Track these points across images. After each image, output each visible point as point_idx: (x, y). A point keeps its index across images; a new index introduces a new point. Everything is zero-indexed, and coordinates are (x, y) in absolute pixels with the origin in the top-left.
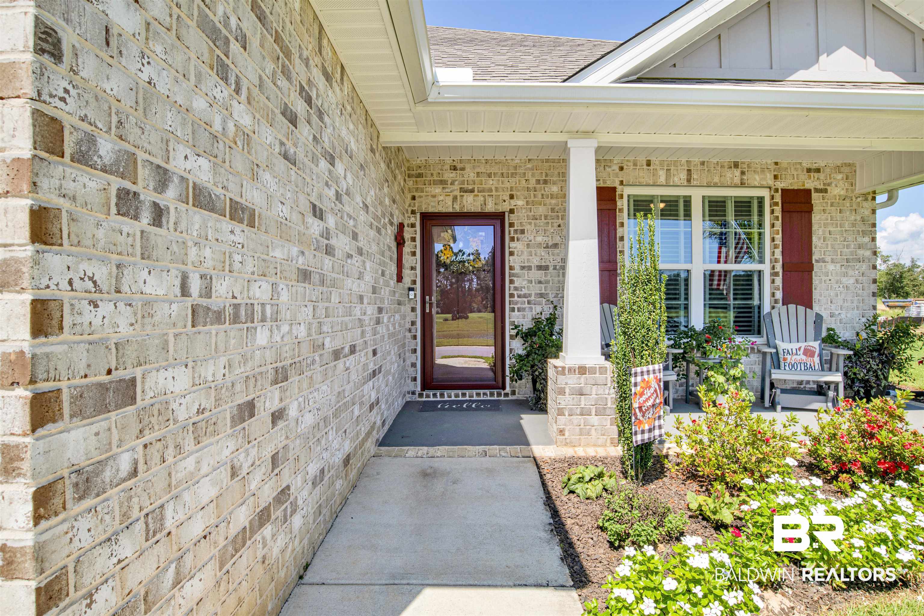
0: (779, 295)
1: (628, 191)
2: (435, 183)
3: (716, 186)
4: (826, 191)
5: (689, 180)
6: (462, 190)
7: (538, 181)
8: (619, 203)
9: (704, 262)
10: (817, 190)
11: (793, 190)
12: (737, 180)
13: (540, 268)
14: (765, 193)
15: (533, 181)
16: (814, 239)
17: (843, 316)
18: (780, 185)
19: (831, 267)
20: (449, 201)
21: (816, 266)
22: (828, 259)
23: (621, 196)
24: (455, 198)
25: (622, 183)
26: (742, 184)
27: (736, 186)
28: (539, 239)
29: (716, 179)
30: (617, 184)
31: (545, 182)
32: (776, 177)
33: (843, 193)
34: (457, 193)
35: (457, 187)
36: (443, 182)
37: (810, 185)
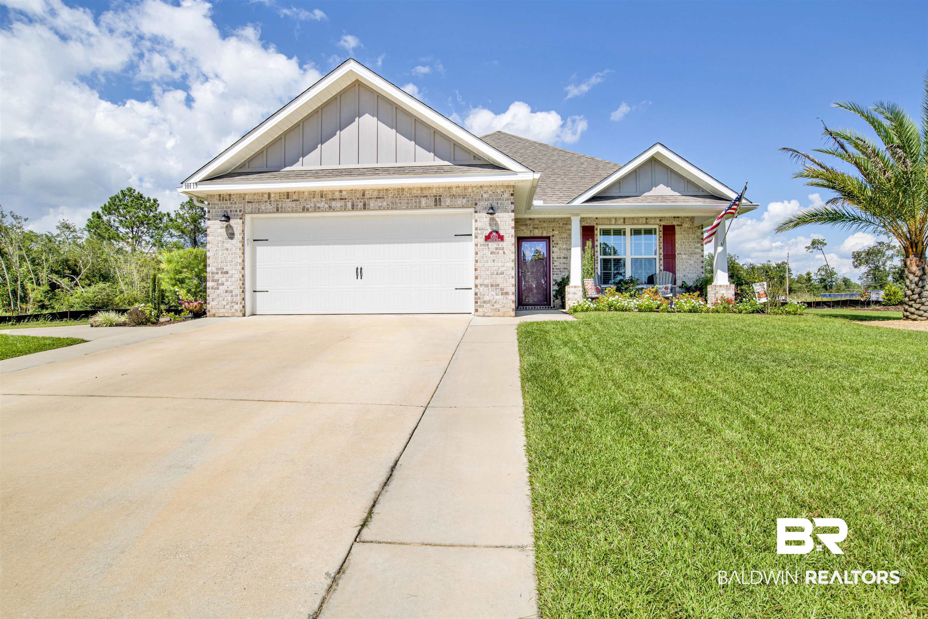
0: (662, 268)
1: (599, 227)
2: (523, 225)
3: (635, 224)
4: (682, 225)
5: (624, 222)
6: (534, 228)
7: (563, 224)
8: (596, 232)
9: (631, 255)
10: (678, 225)
11: (668, 226)
12: (644, 222)
13: (564, 258)
14: (657, 227)
15: (561, 224)
16: (677, 245)
17: (689, 276)
18: (663, 223)
19: (684, 256)
20: (529, 232)
21: (677, 257)
22: (682, 253)
23: (597, 229)
24: (531, 231)
25: (597, 224)
26: (646, 223)
27: (644, 224)
28: (564, 246)
29: (636, 222)
30: (595, 225)
31: (566, 224)
32: (660, 220)
33: (689, 226)
34: (532, 229)
35: (531, 226)
36: (526, 225)
37: (675, 223)
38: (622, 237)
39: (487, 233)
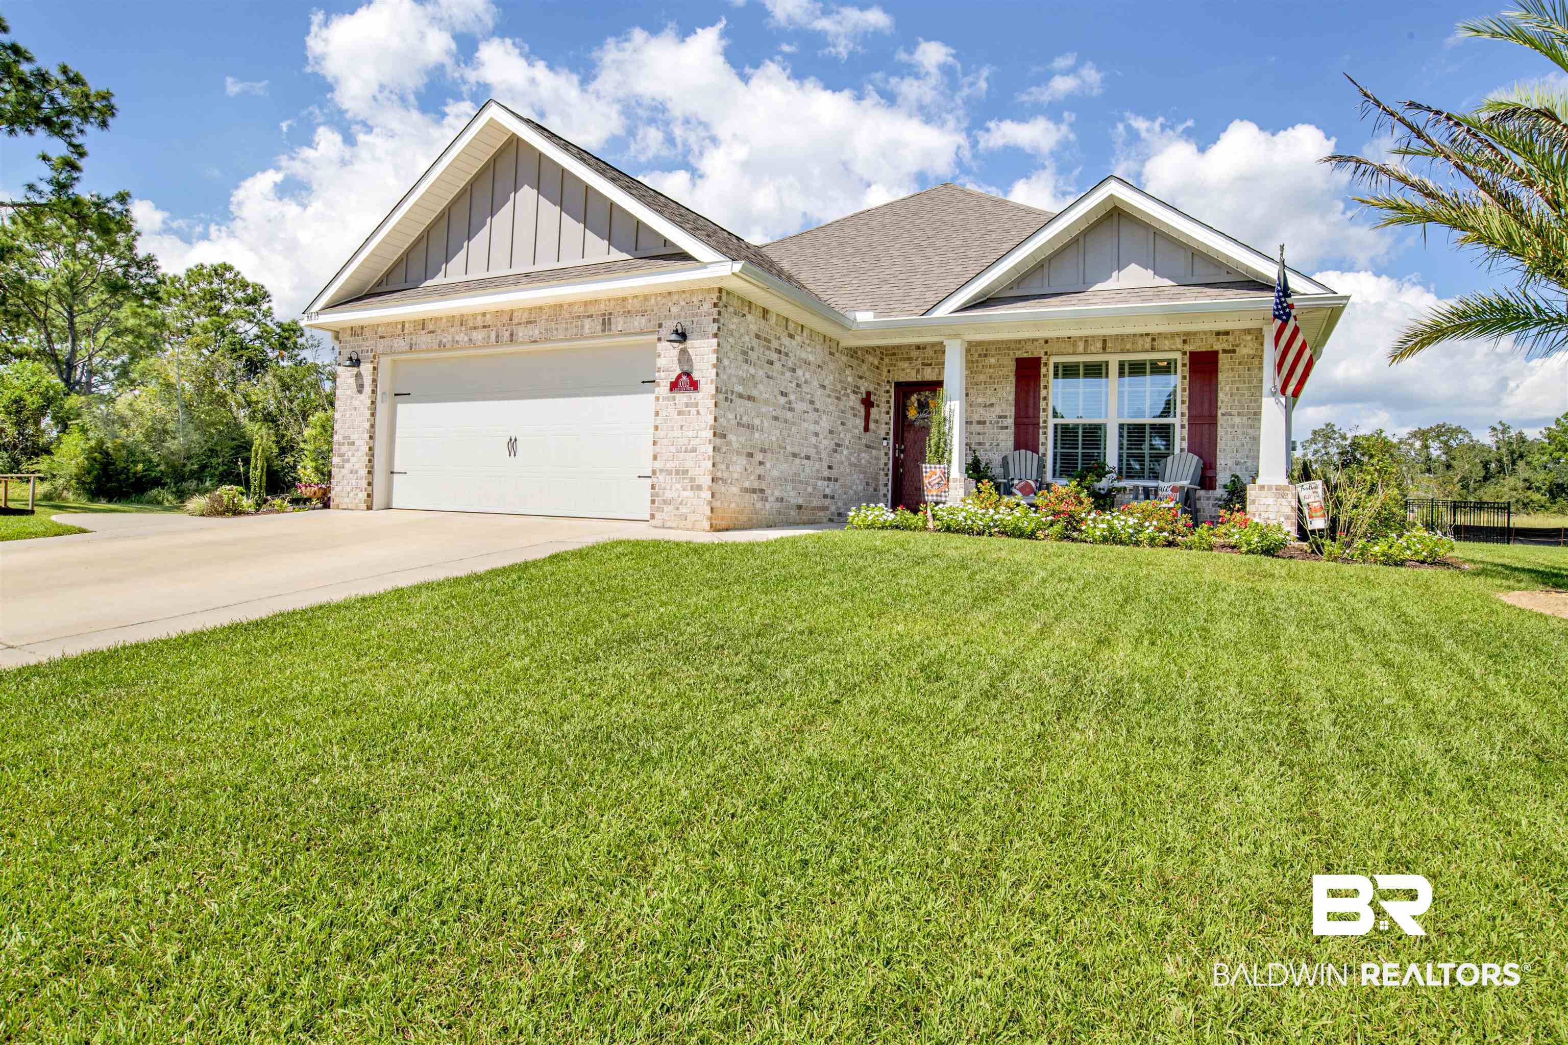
0: (1185, 445)
1: (1053, 360)
2: (905, 359)
3: (1128, 351)
4: (1234, 351)
5: (1104, 348)
6: (923, 364)
7: (980, 355)
8: (1043, 370)
9: (1118, 417)
10: (1225, 351)
11: (1202, 352)
12: (1148, 346)
13: (979, 423)
14: (1177, 356)
15: (976, 356)
16: (1221, 395)
17: (1249, 464)
18: (1189, 348)
19: (1237, 420)
20: (914, 373)
21: (1221, 420)
22: (1235, 412)
23: (1046, 364)
24: (918, 371)
25: (1046, 353)
26: (1153, 349)
27: (1147, 351)
28: (980, 400)
29: (1129, 346)
30: (1042, 355)
31: (986, 355)
32: (1185, 342)
33: (1251, 352)
34: (920, 367)
35: (919, 362)
36: (910, 359)
37: (1218, 346)
38: (1104, 380)
39: (673, 377)
